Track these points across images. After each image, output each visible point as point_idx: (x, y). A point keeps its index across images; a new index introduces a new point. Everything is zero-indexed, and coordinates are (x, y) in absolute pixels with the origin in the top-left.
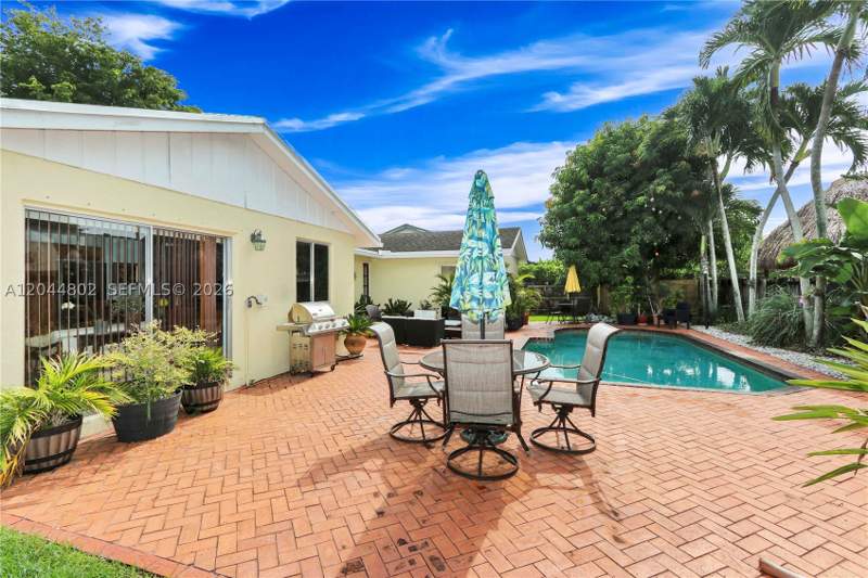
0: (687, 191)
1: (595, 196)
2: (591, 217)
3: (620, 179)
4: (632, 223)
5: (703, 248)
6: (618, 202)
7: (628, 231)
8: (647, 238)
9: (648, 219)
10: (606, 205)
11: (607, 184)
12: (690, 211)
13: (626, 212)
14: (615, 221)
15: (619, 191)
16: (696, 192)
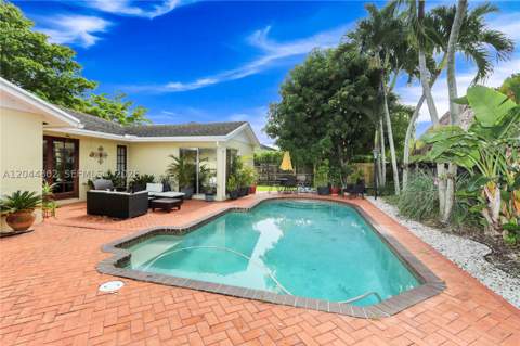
0: (365, 97)
1: (301, 99)
2: (298, 114)
3: (321, 88)
4: (328, 120)
5: (376, 140)
6: (318, 105)
7: (325, 126)
8: (337, 131)
9: (338, 117)
10: (310, 106)
11: (311, 91)
12: (368, 113)
13: (323, 112)
14: (317, 119)
15: (318, 96)
16: (371, 98)
